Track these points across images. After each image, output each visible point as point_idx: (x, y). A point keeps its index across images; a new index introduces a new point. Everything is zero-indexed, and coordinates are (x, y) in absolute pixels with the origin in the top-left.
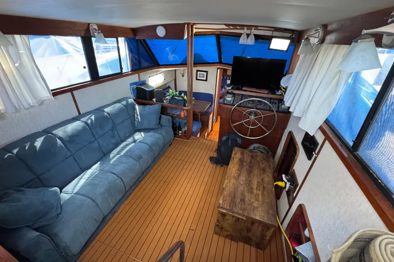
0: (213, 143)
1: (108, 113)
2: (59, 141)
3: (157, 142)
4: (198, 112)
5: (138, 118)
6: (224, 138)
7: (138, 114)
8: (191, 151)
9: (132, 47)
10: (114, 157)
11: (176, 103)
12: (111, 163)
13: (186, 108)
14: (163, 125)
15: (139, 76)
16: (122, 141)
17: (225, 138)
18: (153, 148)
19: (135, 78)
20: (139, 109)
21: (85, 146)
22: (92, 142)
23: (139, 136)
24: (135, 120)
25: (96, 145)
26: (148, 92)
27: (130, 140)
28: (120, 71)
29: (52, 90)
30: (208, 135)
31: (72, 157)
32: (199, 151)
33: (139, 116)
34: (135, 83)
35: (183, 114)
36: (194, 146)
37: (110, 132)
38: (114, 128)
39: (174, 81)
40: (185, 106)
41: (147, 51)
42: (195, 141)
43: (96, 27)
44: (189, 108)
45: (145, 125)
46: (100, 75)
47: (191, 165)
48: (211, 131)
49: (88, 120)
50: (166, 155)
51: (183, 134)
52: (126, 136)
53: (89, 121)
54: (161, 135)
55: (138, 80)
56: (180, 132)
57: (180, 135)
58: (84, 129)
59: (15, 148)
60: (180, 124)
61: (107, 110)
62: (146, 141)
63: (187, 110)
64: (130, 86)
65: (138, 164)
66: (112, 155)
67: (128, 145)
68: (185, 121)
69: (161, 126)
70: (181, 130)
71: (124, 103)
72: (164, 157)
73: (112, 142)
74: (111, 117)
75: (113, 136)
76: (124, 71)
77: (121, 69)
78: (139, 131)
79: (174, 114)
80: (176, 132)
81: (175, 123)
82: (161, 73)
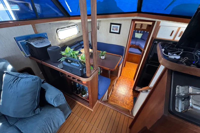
4: (107, 69)
13: (84, 80)
40: (84, 75)
48: (119, 77)
55: (34, 33)
64: (17, 41)
80: (79, 95)
81: (78, 86)
82: (75, 25)
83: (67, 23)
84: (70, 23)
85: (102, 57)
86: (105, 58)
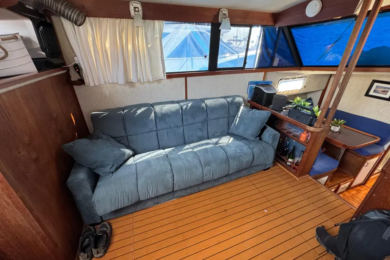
0: (346, 207)
1: (206, 105)
2: (153, 115)
3: (240, 156)
4: (339, 144)
5: (236, 121)
6: (374, 216)
7: (239, 116)
8: (292, 195)
9: (268, 39)
10: (188, 149)
11: (298, 118)
12: (179, 153)
13: (311, 129)
14: (264, 139)
15: (265, 75)
16: (208, 138)
17: (376, 218)
18: (231, 161)
19: (259, 77)
20: (242, 110)
21: (170, 127)
22: (177, 127)
23: (226, 140)
24: (233, 122)
25: (181, 130)
26: (265, 95)
27: (214, 140)
28: (242, 66)
29: (167, 73)
30: (349, 188)
31: (155, 133)
32: (306, 203)
33: (238, 118)
34: (257, 83)
35: (303, 137)
36: (303, 191)
37: (200, 124)
38: (206, 121)
39: (321, 92)
40: (311, 125)
41: (289, 46)
42: (307, 184)
43: (226, 12)
44: (318, 130)
45: (240, 131)
46: (219, 67)
47: (277, 215)
48: (360, 185)
49: (184, 105)
50: (251, 179)
51: (294, 165)
52: (215, 135)
53: (184, 107)
54: (250, 151)
55: (262, 80)
56: (290, 160)
57: (288, 163)
58: (177, 112)
59: (126, 109)
60: (294, 149)
61: (207, 102)
62: (228, 149)
63: (312, 132)
64: (249, 84)
65: (201, 169)
66: (187, 146)
67: (207, 144)
68: (304, 148)
69: (260, 139)
70: (293, 158)
71: (229, 100)
72: (247, 180)
73: (198, 135)
74: (207, 110)
75: (201, 130)
76: (247, 67)
77: (245, 63)
78: (232, 135)
79: (291, 133)
80: (284, 158)
81: (287, 145)
82: (302, 77)
83: (295, 74)
84: (298, 74)
85: (334, 128)
86: (339, 132)
